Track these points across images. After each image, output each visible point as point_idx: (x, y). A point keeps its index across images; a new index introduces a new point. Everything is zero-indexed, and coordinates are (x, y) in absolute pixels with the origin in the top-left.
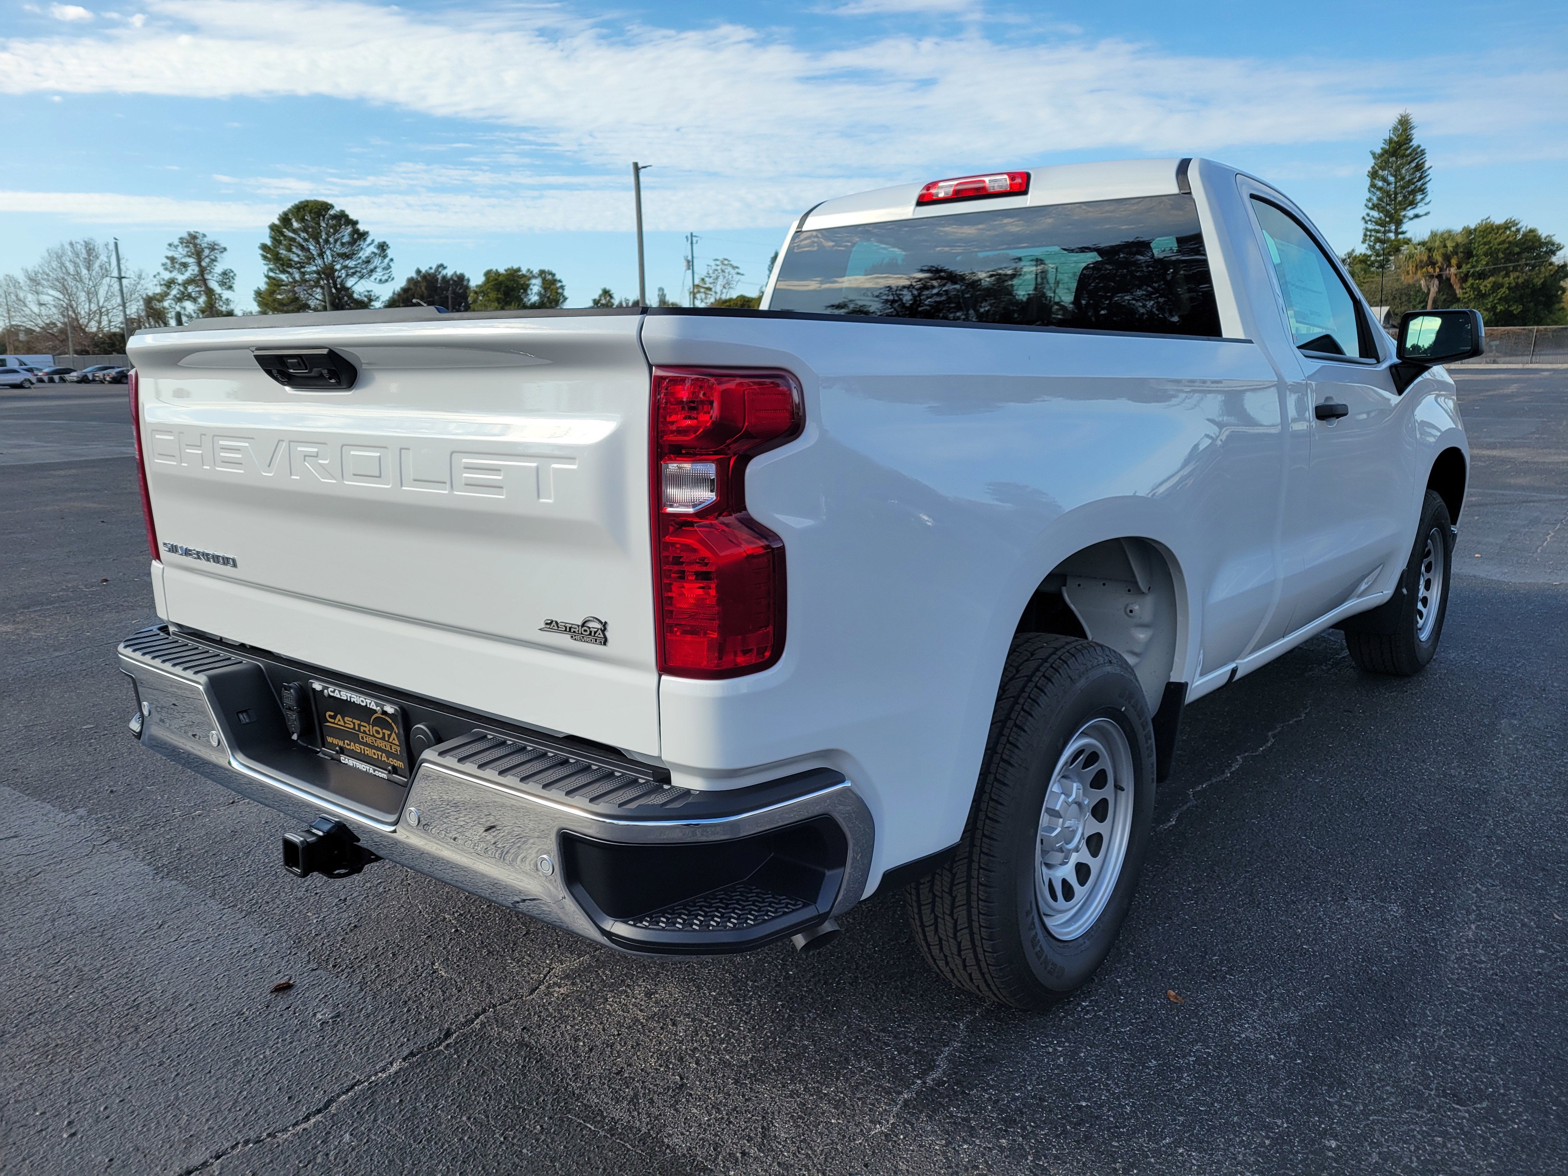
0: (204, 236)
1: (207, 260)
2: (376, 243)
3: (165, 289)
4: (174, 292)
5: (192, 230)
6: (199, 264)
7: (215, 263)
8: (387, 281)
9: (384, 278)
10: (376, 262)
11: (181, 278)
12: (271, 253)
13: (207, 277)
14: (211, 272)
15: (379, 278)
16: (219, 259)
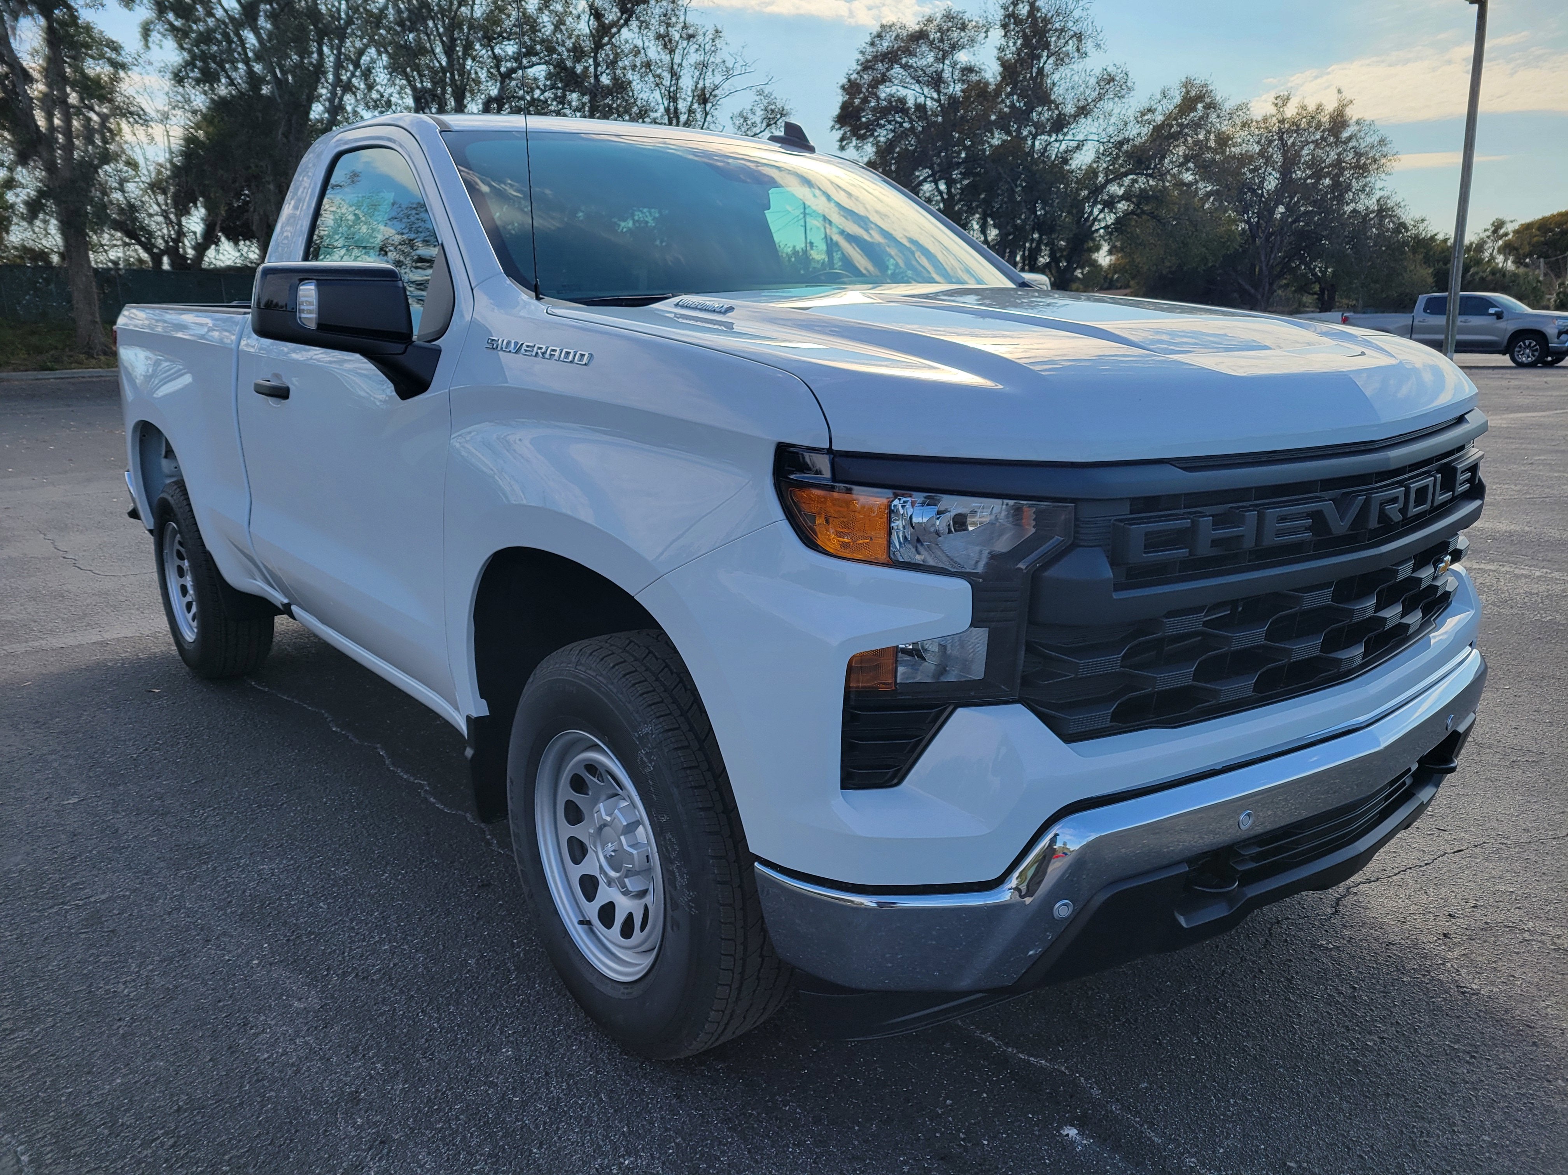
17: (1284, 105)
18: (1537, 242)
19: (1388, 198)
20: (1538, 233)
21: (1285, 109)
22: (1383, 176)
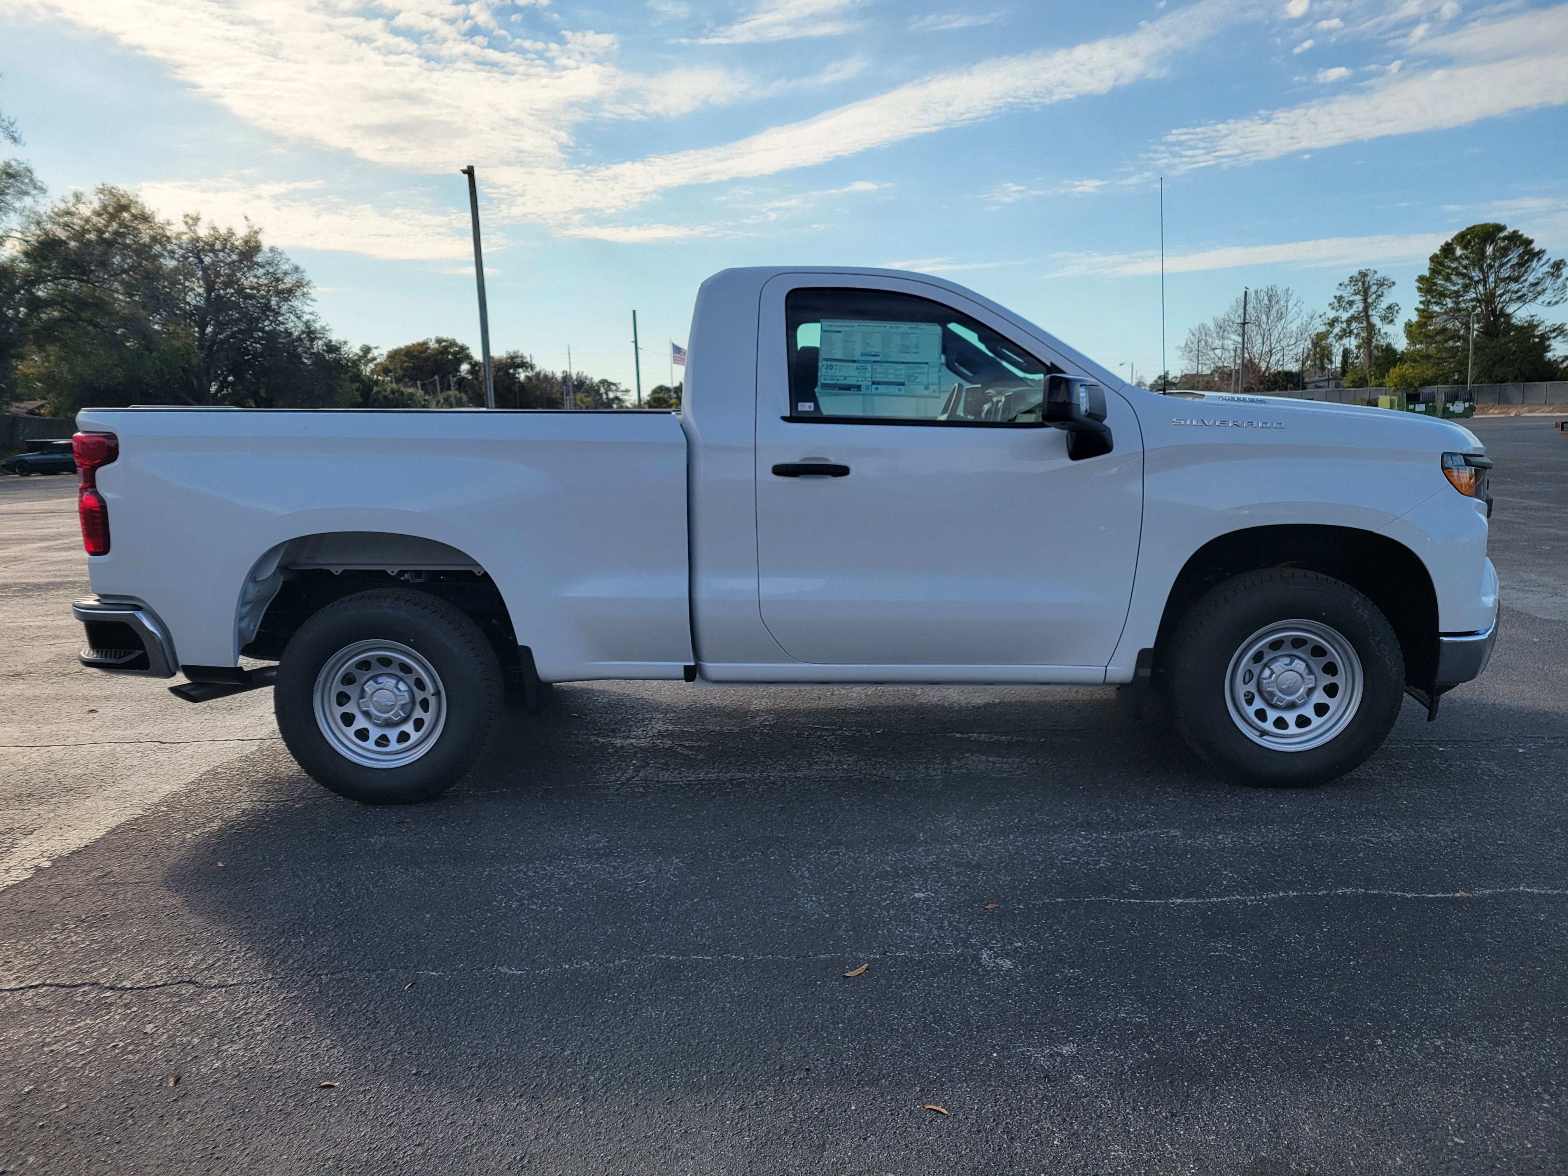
0: (1375, 272)
1: (1374, 296)
2: (1552, 262)
3: (1328, 328)
4: (1337, 330)
5: (1363, 269)
6: (1365, 300)
7: (1382, 299)
8: (1557, 303)
9: (1554, 300)
10: (1548, 282)
11: (1345, 316)
12: (1427, 285)
13: (1371, 312)
14: (1376, 307)
15: (1548, 300)
16: (1386, 294)
17: (195, 224)
18: (408, 367)
19: (314, 321)
20: (406, 359)
21: (197, 228)
22: (309, 302)
